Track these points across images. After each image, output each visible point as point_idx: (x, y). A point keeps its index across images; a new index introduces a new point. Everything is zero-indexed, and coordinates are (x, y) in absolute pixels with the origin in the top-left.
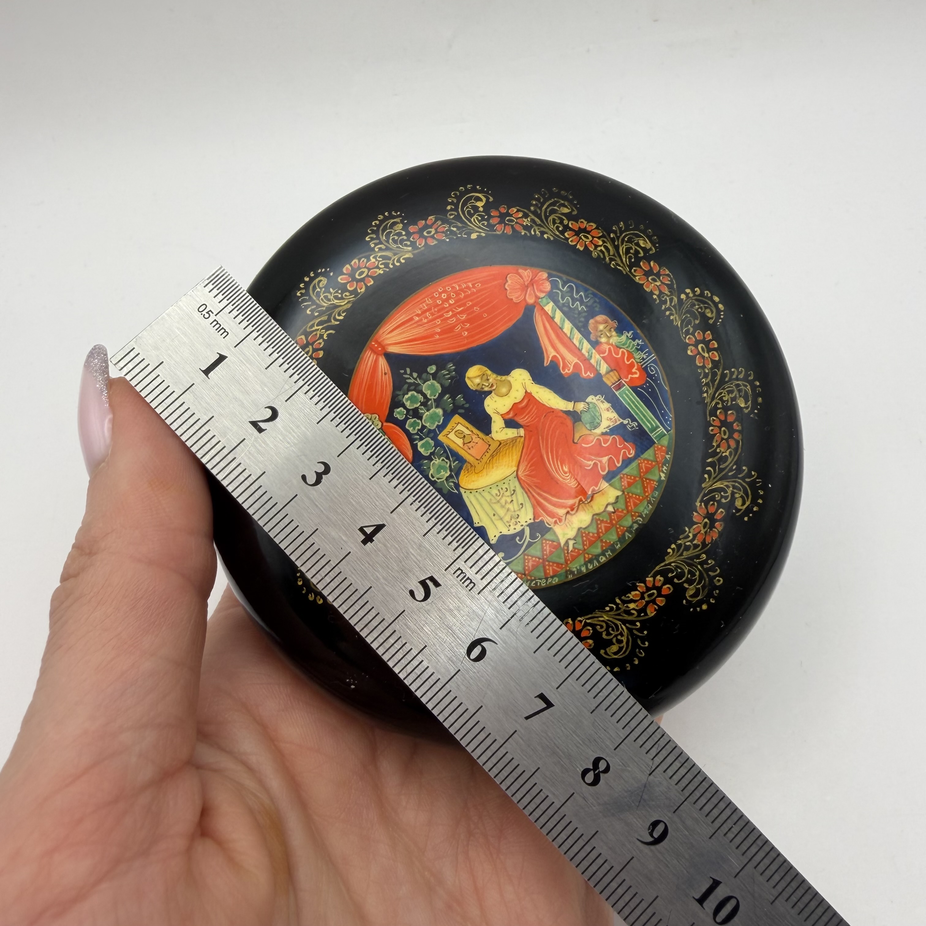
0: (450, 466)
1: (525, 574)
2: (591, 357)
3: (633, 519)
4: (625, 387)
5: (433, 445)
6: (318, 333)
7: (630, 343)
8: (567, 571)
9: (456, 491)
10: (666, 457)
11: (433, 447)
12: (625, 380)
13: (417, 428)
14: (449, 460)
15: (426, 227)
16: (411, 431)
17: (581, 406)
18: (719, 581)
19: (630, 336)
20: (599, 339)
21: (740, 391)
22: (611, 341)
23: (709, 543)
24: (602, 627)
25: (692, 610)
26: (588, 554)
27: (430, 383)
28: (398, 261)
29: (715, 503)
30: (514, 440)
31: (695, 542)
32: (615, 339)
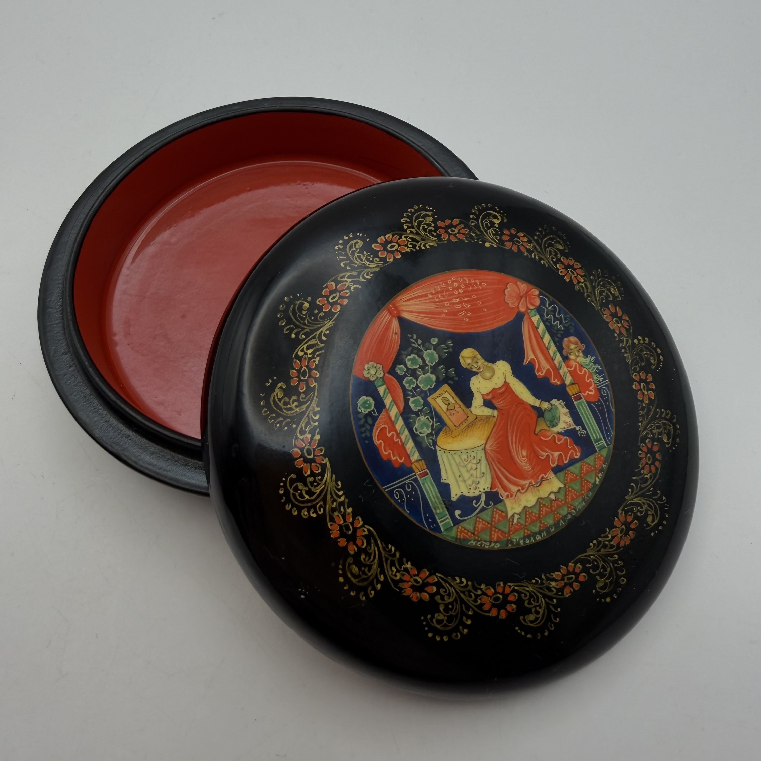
0: (432, 425)
1: (474, 534)
2: (561, 368)
3: (568, 510)
4: (582, 400)
5: (422, 404)
6: (347, 284)
7: (592, 365)
8: (508, 540)
9: (432, 448)
10: (602, 466)
11: (422, 405)
12: (583, 394)
13: (412, 386)
14: (433, 420)
15: (451, 226)
16: (406, 387)
17: (545, 405)
18: (623, 580)
19: (593, 360)
20: (569, 355)
21: (665, 429)
22: (578, 360)
23: (622, 547)
24: (526, 596)
25: (598, 599)
26: (528, 530)
27: (430, 352)
28: (424, 246)
29: (633, 515)
30: (488, 418)
31: (612, 543)
32: (581, 359)
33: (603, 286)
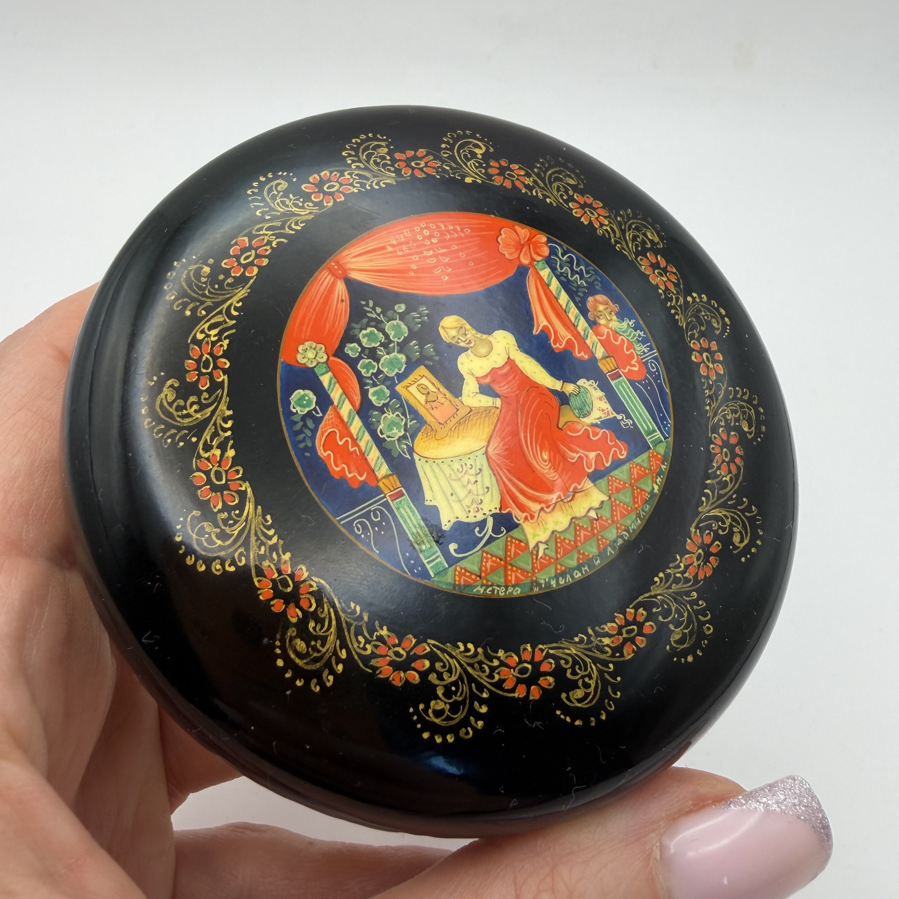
0: (406, 424)
1: (480, 577)
2: (587, 336)
3: (617, 532)
4: (622, 378)
5: (388, 395)
6: (266, 238)
7: (631, 332)
8: (532, 582)
9: (408, 456)
10: (661, 467)
11: (388, 397)
12: (622, 370)
13: (371, 371)
14: (406, 417)
15: (414, 158)
16: (363, 373)
18: (709, 629)
19: (632, 325)
20: (597, 319)
21: (744, 413)
22: (611, 325)
23: (701, 580)
24: (567, 662)
25: (675, 659)
26: (561, 565)
27: (395, 324)
28: (378, 184)
29: (712, 533)
30: (487, 409)
31: (686, 575)
32: (615, 324)
33: (637, 229)
